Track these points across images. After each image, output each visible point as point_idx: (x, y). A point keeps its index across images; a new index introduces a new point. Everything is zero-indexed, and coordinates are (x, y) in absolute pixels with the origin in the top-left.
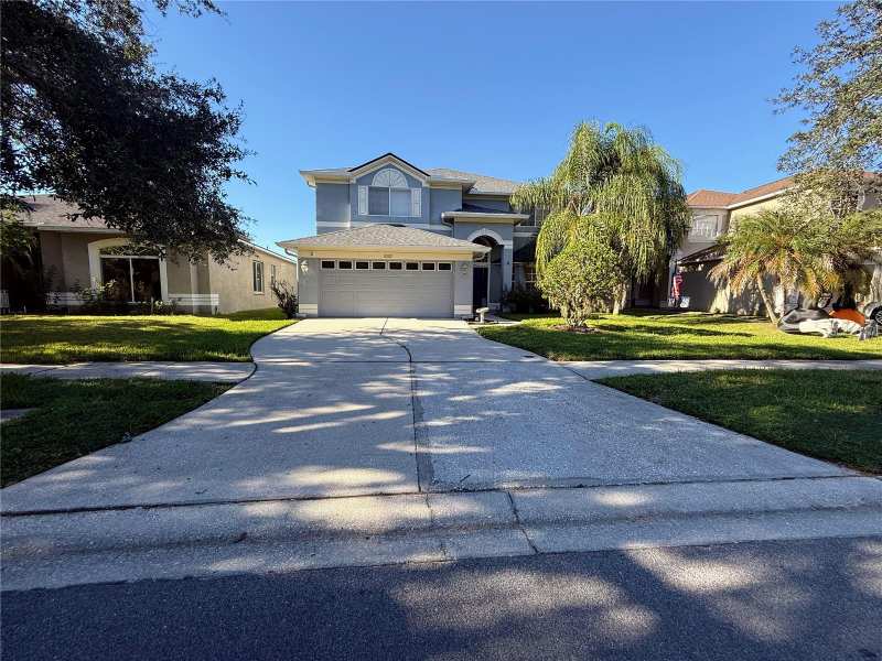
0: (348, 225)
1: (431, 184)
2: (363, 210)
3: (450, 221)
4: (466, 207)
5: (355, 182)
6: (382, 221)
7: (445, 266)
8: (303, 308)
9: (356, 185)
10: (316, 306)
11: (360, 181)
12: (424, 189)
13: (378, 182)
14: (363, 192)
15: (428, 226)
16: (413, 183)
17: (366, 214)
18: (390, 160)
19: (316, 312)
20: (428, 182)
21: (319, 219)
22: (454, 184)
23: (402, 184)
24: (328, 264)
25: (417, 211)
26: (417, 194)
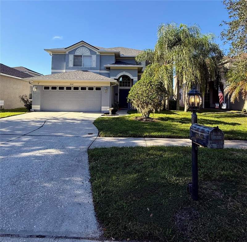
0: (64, 71)
1: (100, 53)
2: (71, 64)
3: (108, 69)
4: (117, 62)
5: (68, 53)
6: (78, 69)
7: (98, 89)
8: (34, 107)
9: (68, 55)
10: (39, 106)
11: (70, 53)
12: (97, 55)
13: (78, 53)
14: (71, 57)
15: (99, 71)
16: (92, 53)
17: (72, 66)
18: (83, 44)
19: (39, 109)
20: (98, 52)
21: (52, 69)
22: (111, 53)
23: (88, 53)
24: (47, 88)
25: (94, 65)
26: (94, 57)
